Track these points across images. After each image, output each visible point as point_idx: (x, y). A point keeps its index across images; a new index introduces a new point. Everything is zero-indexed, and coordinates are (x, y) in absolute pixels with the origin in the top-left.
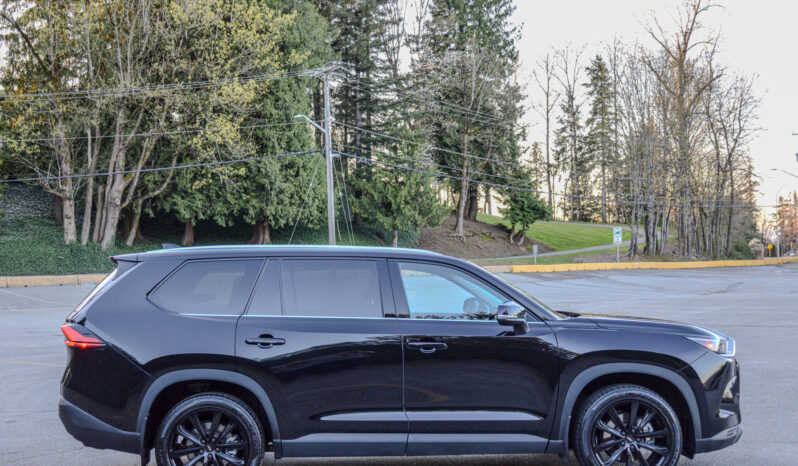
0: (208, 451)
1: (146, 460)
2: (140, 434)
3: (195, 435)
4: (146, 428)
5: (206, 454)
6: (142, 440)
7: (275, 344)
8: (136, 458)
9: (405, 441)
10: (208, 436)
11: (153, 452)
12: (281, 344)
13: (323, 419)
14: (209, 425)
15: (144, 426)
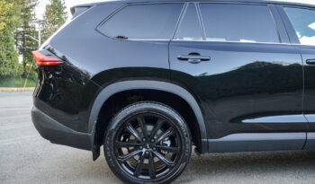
0: (146, 148)
1: (96, 155)
2: (91, 134)
3: (138, 132)
4: (96, 129)
5: (144, 150)
6: (92, 139)
7: (202, 60)
8: (88, 154)
9: (304, 138)
10: (149, 136)
11: (102, 148)
12: (208, 60)
13: (244, 121)
14: (150, 128)
15: (94, 128)
